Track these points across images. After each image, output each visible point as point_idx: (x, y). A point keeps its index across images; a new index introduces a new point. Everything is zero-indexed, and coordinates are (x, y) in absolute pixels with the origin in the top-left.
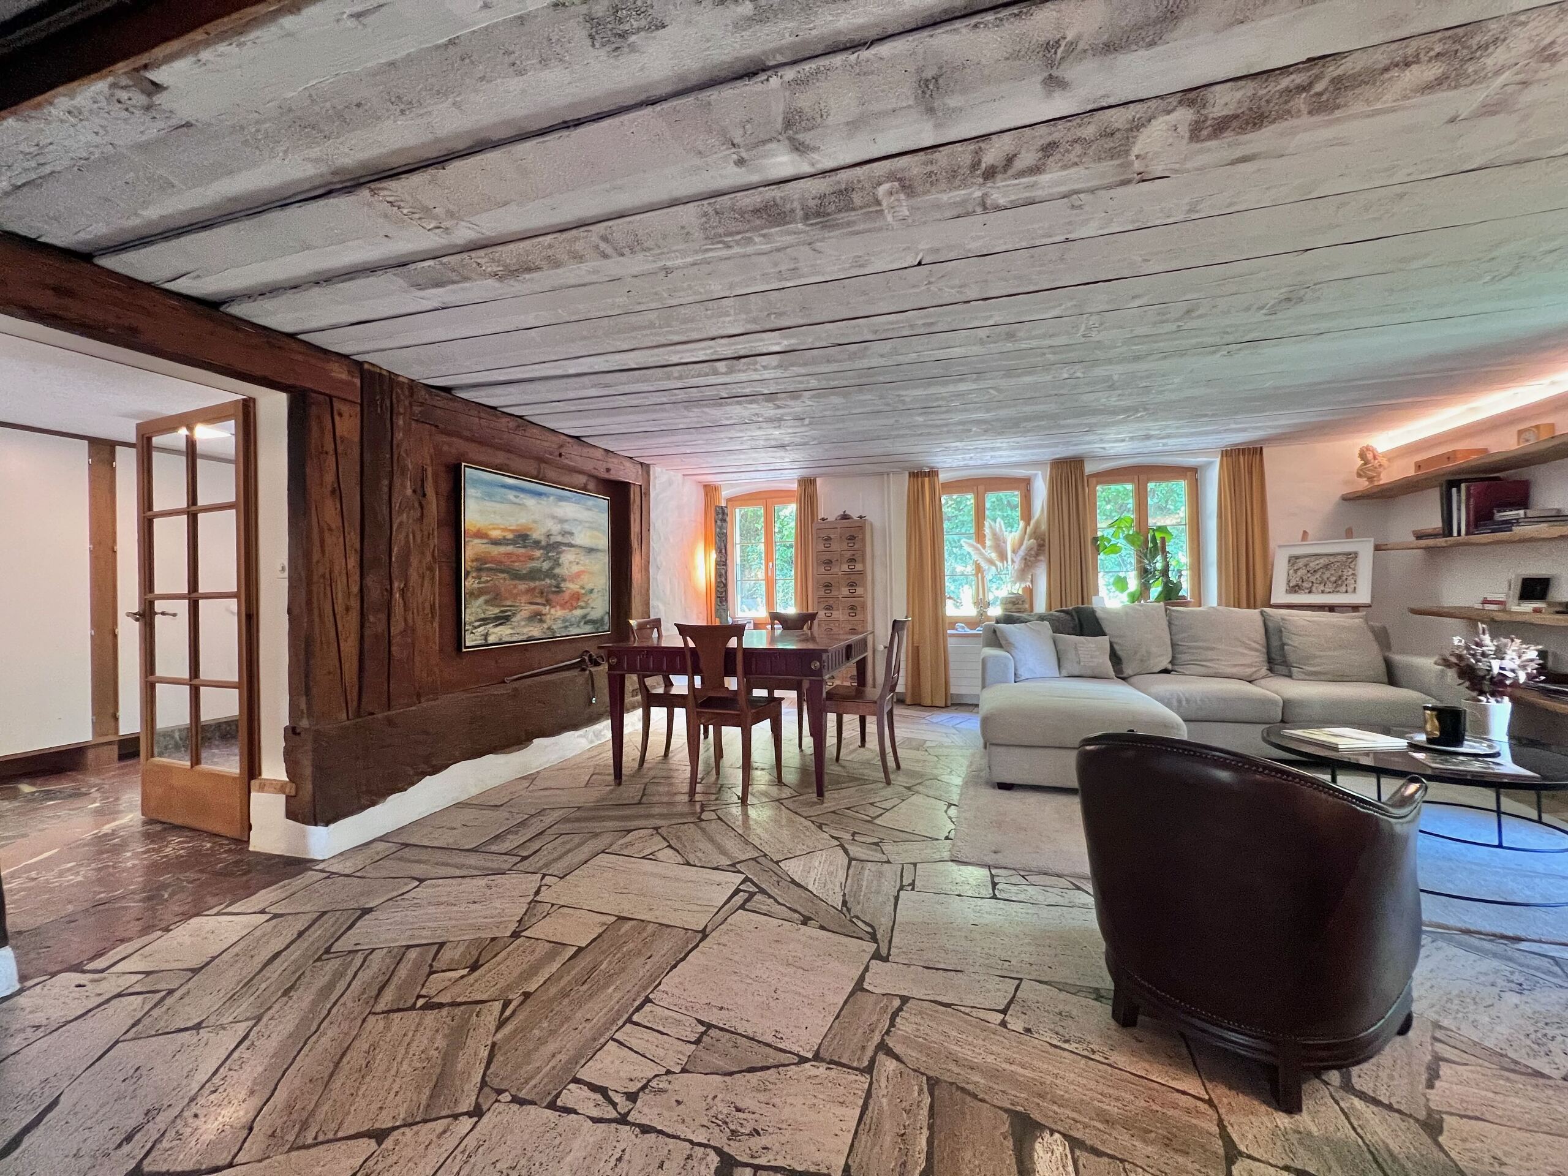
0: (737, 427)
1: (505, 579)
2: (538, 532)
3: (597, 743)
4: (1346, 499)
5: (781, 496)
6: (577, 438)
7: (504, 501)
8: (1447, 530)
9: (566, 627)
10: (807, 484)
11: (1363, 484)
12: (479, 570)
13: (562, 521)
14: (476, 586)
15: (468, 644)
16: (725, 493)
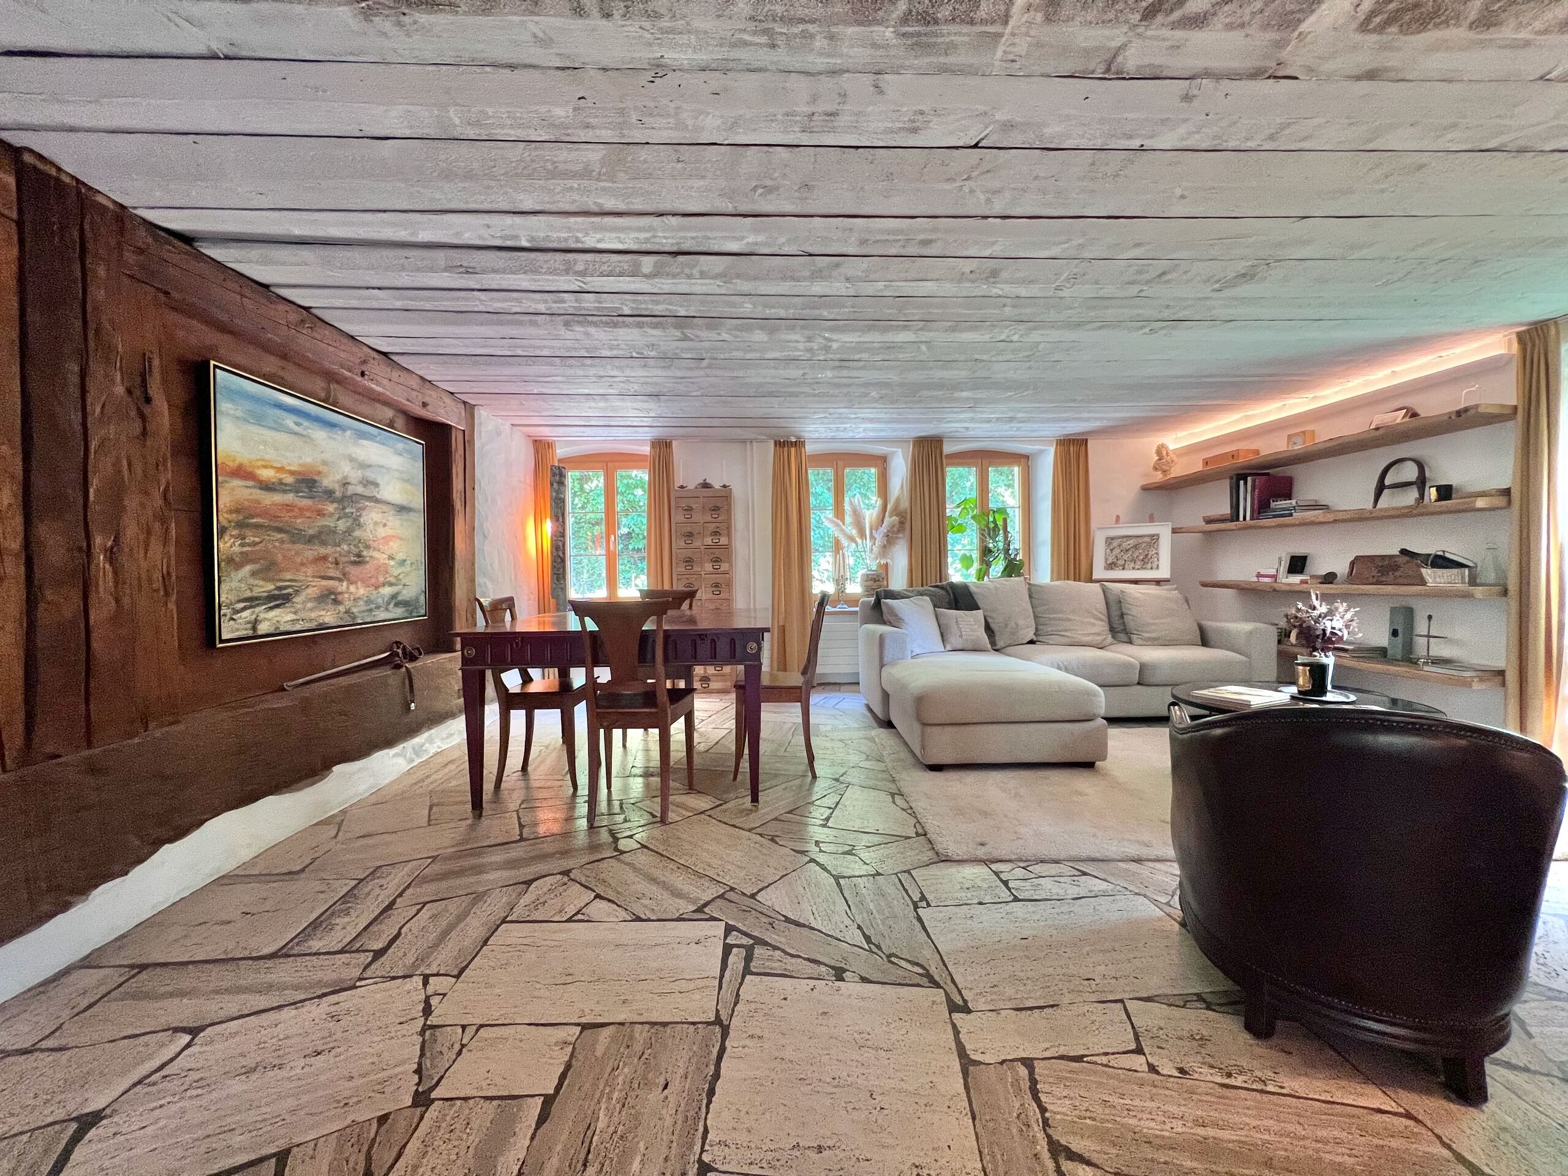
0: (616, 362)
1: (282, 542)
2: (331, 478)
3: (417, 761)
4: (1146, 489)
5: (629, 460)
6: (385, 354)
7: (279, 427)
8: (1234, 517)
9: (371, 610)
10: (662, 446)
11: (1159, 477)
12: (240, 525)
13: (364, 466)
14: (236, 549)
15: (224, 637)
16: (561, 452)
